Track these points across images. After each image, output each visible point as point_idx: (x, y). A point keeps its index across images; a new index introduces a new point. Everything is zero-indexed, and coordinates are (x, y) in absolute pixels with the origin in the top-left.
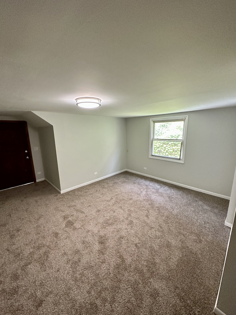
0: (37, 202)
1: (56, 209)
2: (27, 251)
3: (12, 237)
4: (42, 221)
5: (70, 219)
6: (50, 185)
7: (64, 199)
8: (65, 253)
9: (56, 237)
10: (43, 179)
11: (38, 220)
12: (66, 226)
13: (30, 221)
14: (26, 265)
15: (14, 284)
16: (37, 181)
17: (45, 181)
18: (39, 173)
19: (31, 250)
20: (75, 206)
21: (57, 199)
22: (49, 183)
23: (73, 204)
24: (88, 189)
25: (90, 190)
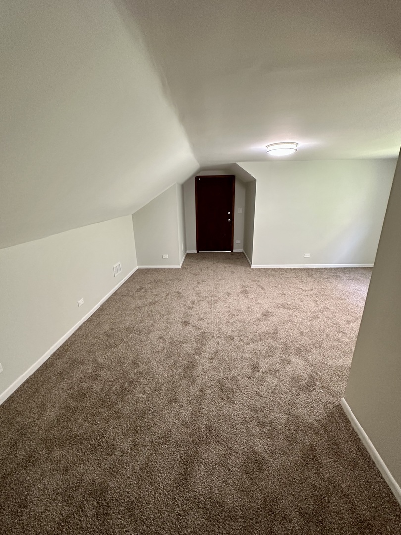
0: (225, 267)
1: (240, 278)
2: (205, 294)
3: (198, 283)
4: (222, 282)
5: (247, 289)
6: (246, 257)
7: (252, 273)
8: (229, 307)
9: (228, 296)
10: (240, 250)
11: (220, 280)
12: (240, 292)
13: (214, 279)
14: (201, 301)
15: (191, 305)
16: (235, 251)
17: (243, 252)
18: (238, 242)
19: (207, 295)
20: (259, 281)
21: (245, 271)
22: (244, 255)
23: (259, 280)
24: (287, 273)
25: (288, 274)
